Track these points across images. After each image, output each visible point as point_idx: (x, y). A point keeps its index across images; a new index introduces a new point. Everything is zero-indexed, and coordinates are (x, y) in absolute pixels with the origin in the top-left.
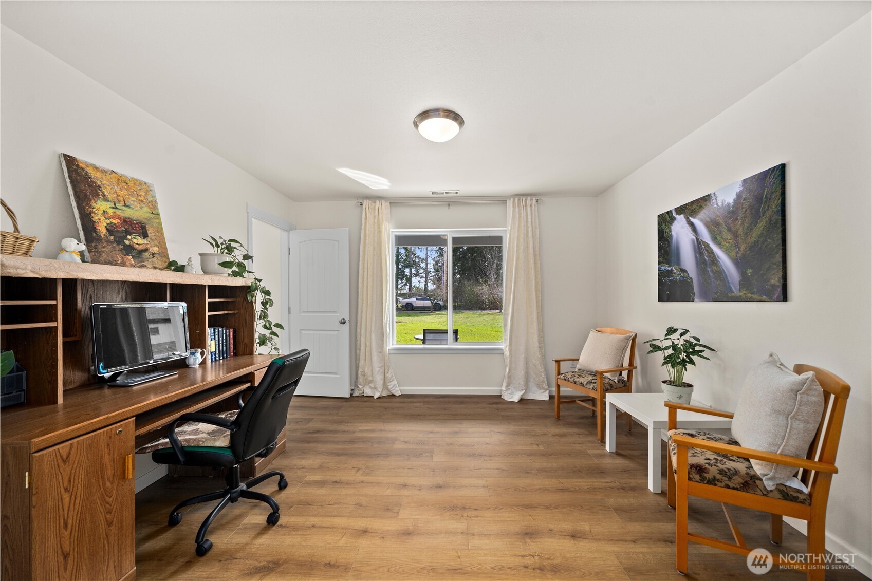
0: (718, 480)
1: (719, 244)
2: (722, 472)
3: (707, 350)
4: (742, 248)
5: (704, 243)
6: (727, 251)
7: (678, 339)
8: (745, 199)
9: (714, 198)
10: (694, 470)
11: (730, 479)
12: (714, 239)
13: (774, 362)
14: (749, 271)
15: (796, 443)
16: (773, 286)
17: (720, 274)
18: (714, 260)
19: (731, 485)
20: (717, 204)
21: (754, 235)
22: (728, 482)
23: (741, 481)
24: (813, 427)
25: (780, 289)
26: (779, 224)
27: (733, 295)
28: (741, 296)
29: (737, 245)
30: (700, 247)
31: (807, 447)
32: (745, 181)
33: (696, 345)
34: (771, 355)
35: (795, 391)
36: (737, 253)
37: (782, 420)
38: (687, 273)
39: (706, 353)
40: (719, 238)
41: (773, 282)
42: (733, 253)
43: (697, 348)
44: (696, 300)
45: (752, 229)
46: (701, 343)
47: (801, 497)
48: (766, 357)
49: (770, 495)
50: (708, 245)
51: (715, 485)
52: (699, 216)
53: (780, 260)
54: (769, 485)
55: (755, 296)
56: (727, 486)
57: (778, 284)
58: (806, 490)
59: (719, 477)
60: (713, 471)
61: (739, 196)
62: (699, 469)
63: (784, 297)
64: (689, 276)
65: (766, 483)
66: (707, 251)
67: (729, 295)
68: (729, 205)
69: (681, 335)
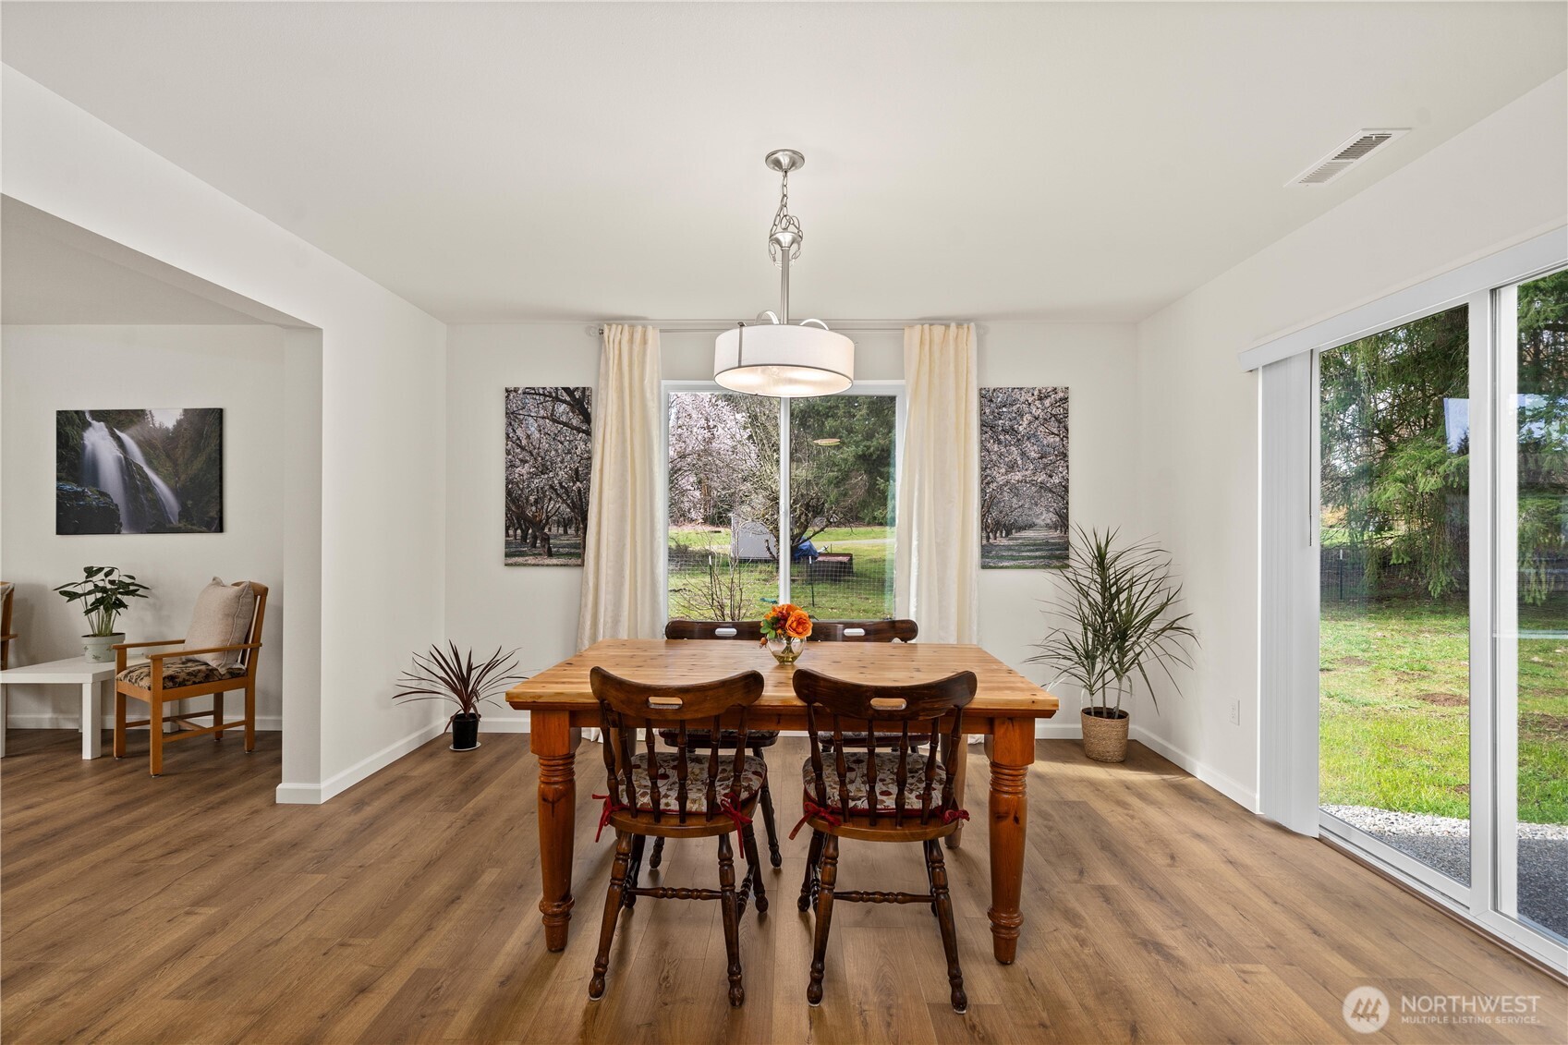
0: (188, 680)
1: (156, 470)
2: (189, 674)
3: (141, 589)
4: (183, 477)
5: (136, 465)
6: (165, 479)
7: (103, 580)
8: (185, 429)
9: (149, 416)
10: (166, 680)
11: (195, 676)
12: (149, 463)
13: (217, 582)
14: (190, 502)
15: (238, 635)
16: (212, 518)
17: (157, 503)
18: (149, 486)
19: (197, 680)
20: (154, 425)
21: (195, 467)
22: (194, 679)
23: (204, 675)
24: (248, 621)
25: (217, 521)
26: (218, 463)
27: (171, 525)
28: (180, 528)
29: (177, 474)
30: (127, 467)
31: (244, 637)
32: (186, 411)
33: (129, 584)
34: (214, 579)
35: (238, 597)
36: (177, 482)
37: (230, 619)
38: (110, 498)
39: (141, 592)
40: (155, 462)
41: (211, 514)
42: (173, 482)
43: (132, 588)
44: (123, 531)
45: (192, 461)
46: (136, 582)
47: (242, 672)
48: (211, 581)
49: (224, 677)
50: (142, 468)
51: (185, 685)
52: (130, 432)
53: (218, 495)
54: (222, 671)
55: (194, 528)
56: (194, 683)
57: (216, 516)
58: (244, 667)
59: (187, 678)
60: (183, 675)
61: (179, 423)
62: (171, 678)
63: (220, 529)
64: (112, 502)
65: (220, 670)
66: (139, 474)
67: (167, 526)
68: (167, 429)
69: (107, 575)
